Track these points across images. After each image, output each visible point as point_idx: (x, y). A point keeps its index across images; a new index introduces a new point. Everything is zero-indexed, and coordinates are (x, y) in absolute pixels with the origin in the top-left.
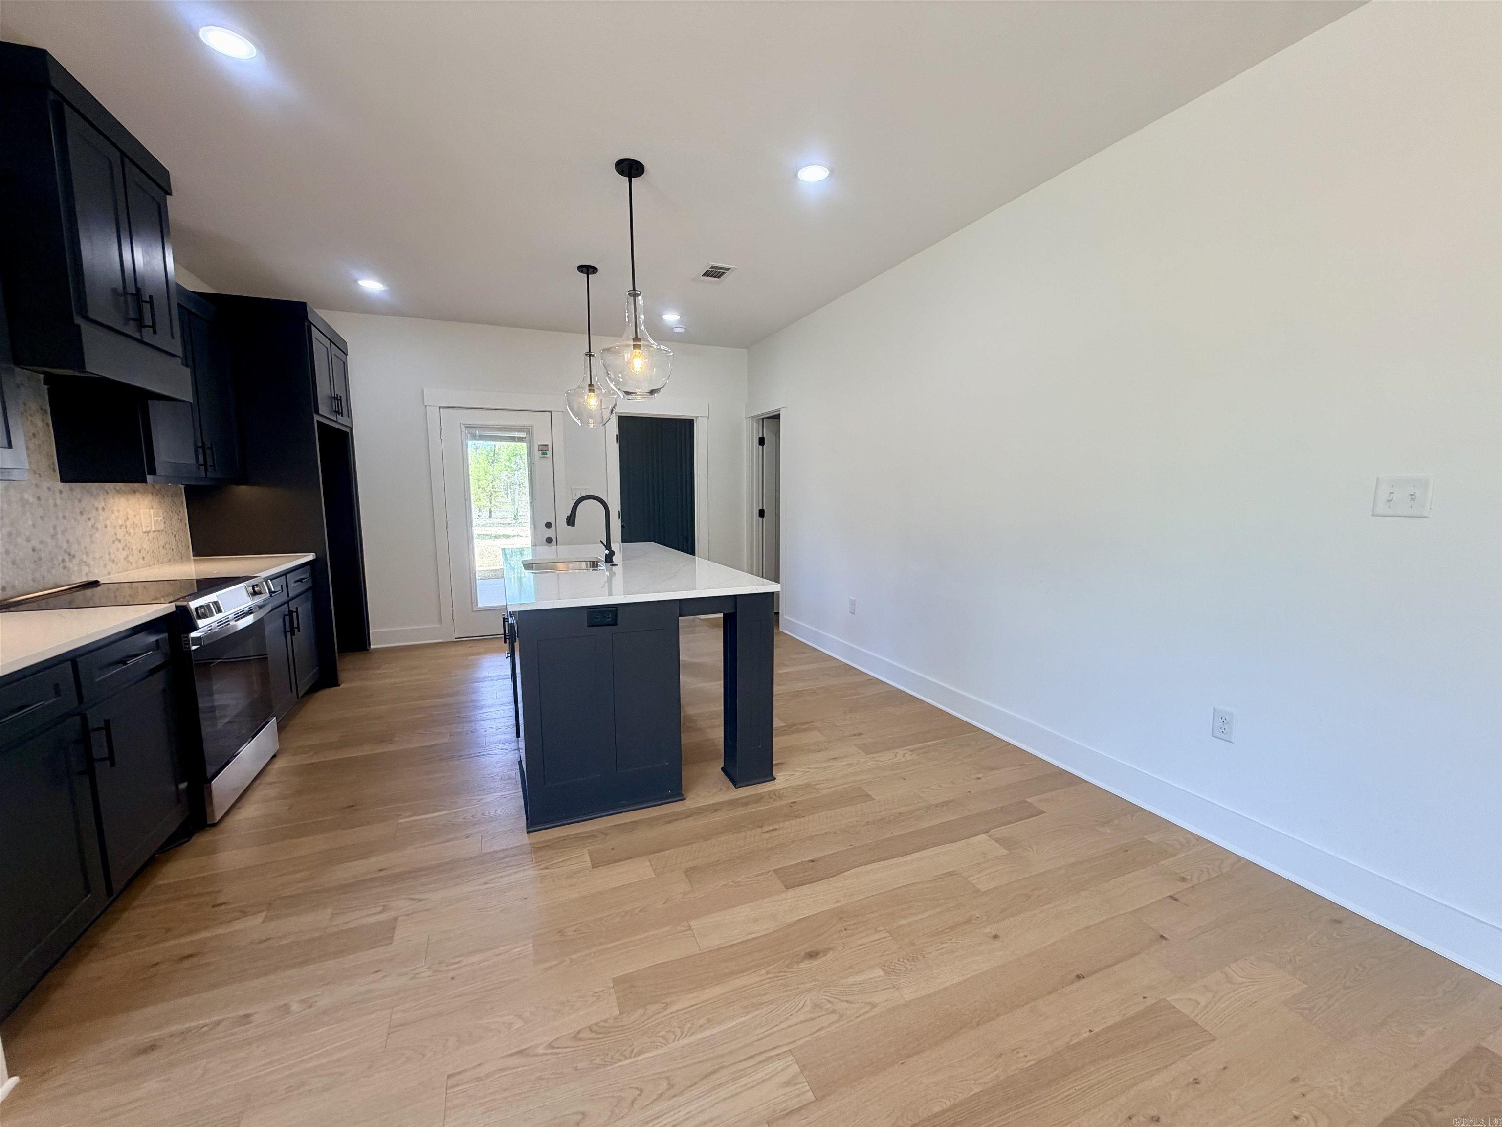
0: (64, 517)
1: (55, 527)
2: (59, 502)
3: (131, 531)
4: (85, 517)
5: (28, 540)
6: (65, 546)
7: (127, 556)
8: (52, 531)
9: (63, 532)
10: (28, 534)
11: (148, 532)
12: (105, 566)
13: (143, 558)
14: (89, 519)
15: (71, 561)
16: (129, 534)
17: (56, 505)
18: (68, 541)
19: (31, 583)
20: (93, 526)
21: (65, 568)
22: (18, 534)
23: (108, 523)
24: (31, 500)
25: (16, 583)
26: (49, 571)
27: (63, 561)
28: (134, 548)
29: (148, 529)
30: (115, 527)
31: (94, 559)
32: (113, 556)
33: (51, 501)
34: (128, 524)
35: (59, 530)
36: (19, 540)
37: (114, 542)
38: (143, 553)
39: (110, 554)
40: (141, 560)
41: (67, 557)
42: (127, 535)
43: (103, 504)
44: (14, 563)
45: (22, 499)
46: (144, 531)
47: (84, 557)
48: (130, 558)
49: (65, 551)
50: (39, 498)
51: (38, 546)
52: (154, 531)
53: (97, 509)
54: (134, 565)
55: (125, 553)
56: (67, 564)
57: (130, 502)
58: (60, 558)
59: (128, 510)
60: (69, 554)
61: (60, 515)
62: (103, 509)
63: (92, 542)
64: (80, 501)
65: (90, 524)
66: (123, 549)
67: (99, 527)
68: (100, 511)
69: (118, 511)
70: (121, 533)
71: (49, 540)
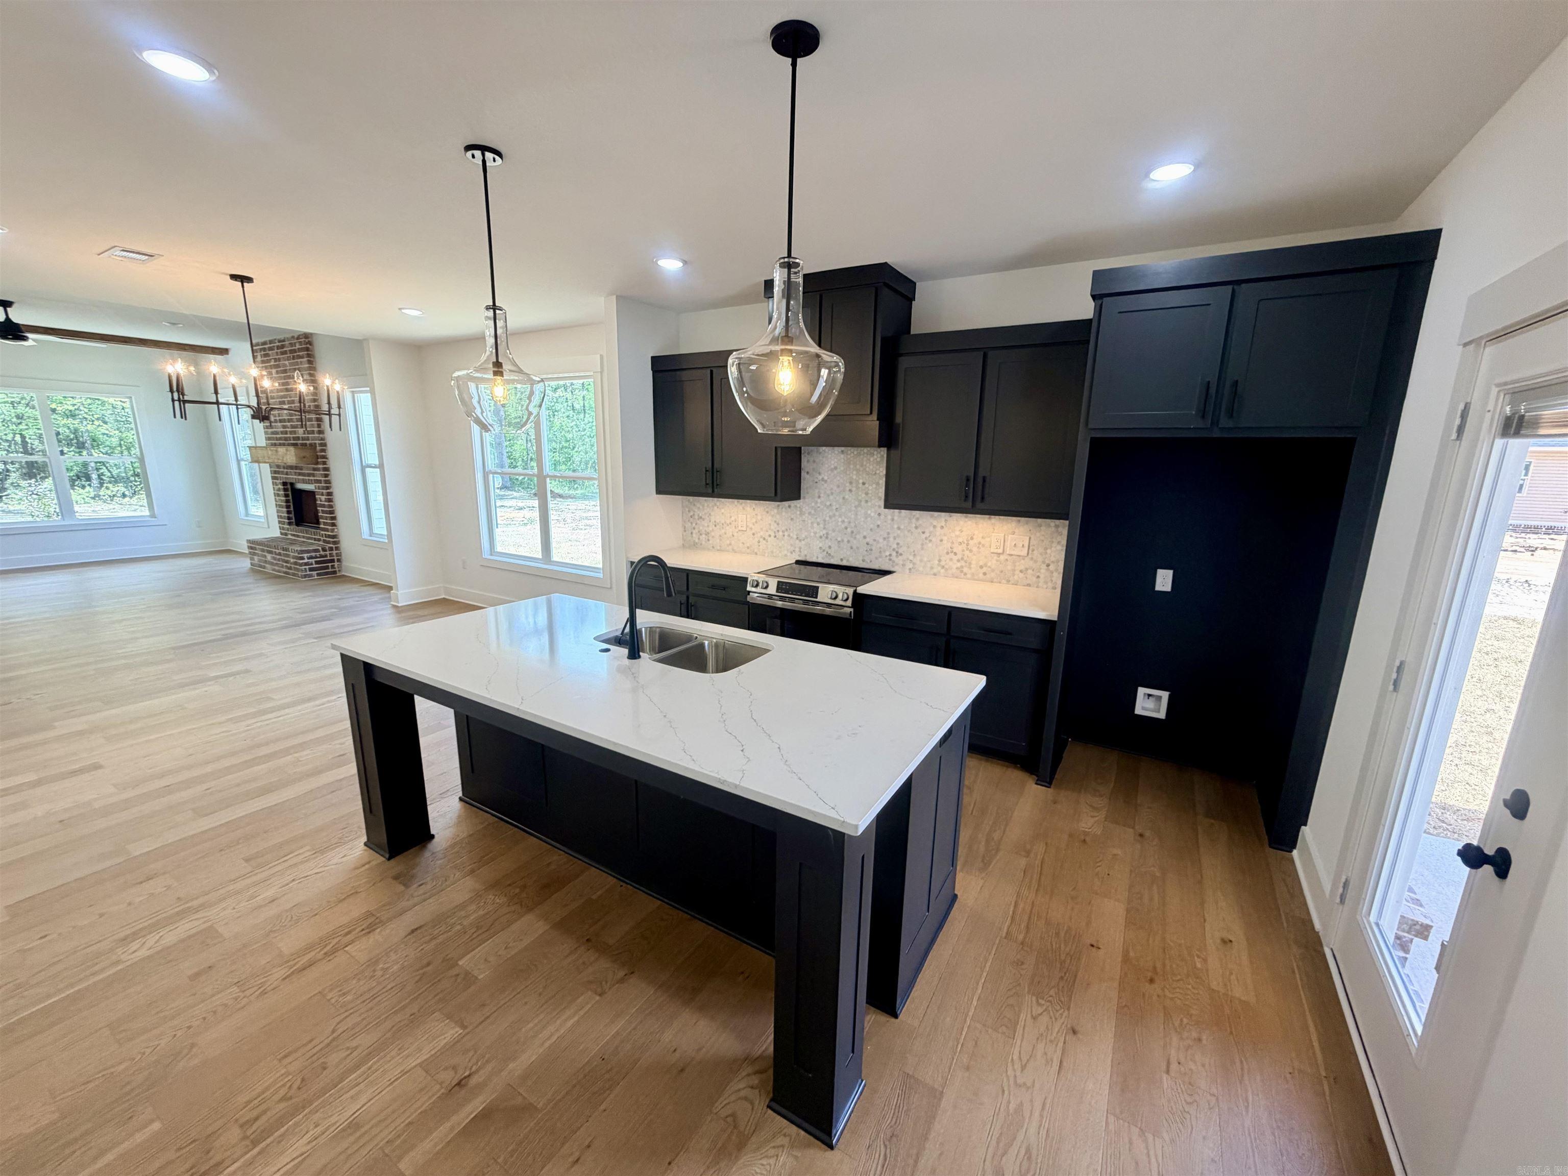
0: (899, 528)
1: (888, 533)
2: (896, 518)
3: (975, 549)
4: (920, 530)
5: (865, 537)
6: (895, 546)
7: (962, 567)
8: (886, 536)
9: (895, 538)
10: (865, 534)
11: (999, 554)
12: (932, 568)
13: (985, 574)
14: (923, 533)
15: (897, 556)
16: (971, 551)
17: (893, 520)
18: (898, 544)
19: (861, 562)
20: (926, 538)
21: (890, 560)
22: (859, 533)
23: (945, 538)
24: (872, 514)
25: (851, 559)
26: (876, 558)
27: (890, 555)
28: (974, 562)
29: (1000, 551)
30: (953, 543)
31: (921, 561)
32: (943, 563)
33: (889, 517)
34: (971, 542)
35: (891, 536)
36: (858, 537)
37: (948, 553)
38: (985, 569)
39: (940, 561)
40: (981, 575)
41: (894, 554)
42: (967, 553)
43: (943, 524)
44: (852, 548)
45: (866, 513)
46: (992, 551)
47: (911, 558)
48: (965, 570)
49: (894, 550)
50: (879, 514)
51: (871, 542)
52: (1011, 555)
53: (935, 527)
54: (969, 576)
55: (959, 565)
56: (894, 557)
57: (980, 526)
58: (888, 553)
59: (976, 532)
60: (897, 552)
61: (896, 526)
62: (942, 527)
63: (922, 549)
64: (918, 519)
65: (924, 536)
66: (958, 561)
67: (934, 539)
68: (938, 529)
69: (961, 531)
70: (958, 549)
71: (881, 540)
